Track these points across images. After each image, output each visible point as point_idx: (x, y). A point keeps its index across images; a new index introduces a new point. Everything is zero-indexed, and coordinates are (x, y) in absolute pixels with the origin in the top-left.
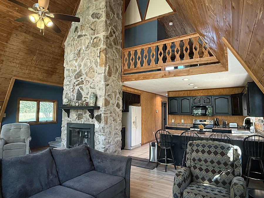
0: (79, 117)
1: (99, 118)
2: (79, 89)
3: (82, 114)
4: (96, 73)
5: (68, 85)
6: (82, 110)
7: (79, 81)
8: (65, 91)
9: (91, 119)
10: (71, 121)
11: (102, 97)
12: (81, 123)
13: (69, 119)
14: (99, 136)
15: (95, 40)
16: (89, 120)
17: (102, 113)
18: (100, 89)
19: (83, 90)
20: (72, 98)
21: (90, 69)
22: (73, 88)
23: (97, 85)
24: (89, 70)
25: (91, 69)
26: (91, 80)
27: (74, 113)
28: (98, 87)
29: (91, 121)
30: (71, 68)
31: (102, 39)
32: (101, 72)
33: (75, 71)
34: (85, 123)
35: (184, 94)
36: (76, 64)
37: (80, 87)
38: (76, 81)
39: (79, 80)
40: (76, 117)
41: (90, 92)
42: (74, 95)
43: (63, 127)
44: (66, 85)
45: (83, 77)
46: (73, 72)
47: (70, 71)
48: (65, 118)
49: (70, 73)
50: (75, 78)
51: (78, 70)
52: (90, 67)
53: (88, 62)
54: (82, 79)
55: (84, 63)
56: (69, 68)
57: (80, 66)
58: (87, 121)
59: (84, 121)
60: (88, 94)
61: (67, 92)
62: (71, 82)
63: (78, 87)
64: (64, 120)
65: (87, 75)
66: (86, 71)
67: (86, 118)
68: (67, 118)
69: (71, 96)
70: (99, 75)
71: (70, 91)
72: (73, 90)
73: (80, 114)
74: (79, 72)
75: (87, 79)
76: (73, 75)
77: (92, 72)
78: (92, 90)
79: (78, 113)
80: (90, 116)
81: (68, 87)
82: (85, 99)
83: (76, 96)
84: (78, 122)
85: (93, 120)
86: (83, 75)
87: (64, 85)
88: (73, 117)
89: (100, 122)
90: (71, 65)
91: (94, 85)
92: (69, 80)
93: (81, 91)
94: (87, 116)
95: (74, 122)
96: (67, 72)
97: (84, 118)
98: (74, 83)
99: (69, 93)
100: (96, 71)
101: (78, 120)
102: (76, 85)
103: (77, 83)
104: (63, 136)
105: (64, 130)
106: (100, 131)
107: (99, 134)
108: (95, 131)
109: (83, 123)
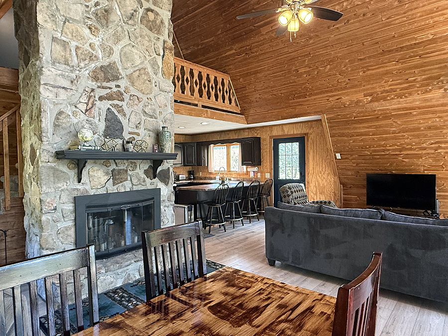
0: (116, 176)
2: (113, 109)
3: (126, 171)
4: (156, 86)
5: (63, 88)
6: (125, 161)
7: (108, 91)
8: (51, 106)
9: (148, 180)
10: (87, 191)
12: (123, 191)
13: (79, 186)
14: (166, 208)
15: (151, 16)
17: (170, 166)
19: (124, 115)
21: (142, 72)
22: (87, 104)
23: (161, 113)
24: (137, 73)
25: (144, 74)
26: (145, 98)
27: (96, 168)
28: (162, 116)
30: (74, 43)
31: (166, 23)
32: (168, 89)
33: (92, 57)
34: (135, 188)
36: (96, 41)
37: (114, 106)
38: (99, 87)
39: (110, 88)
40: (106, 178)
41: (142, 123)
42: (95, 123)
43: (50, 211)
44: (54, 87)
45: (123, 83)
46: (83, 57)
47: (71, 51)
48: (60, 185)
49: (70, 54)
50: (96, 77)
51: (103, 60)
52: (140, 66)
53: (136, 54)
54: (118, 86)
55: (122, 51)
56: (65, 39)
57: (111, 53)
58: (140, 184)
59: (131, 185)
60: (140, 127)
61: (62, 107)
62: (76, 82)
63: (106, 104)
64: (53, 190)
65: (133, 84)
66: (129, 72)
67: (137, 177)
68: (67, 183)
69: (81, 123)
70: (163, 93)
71: (78, 110)
72: (90, 109)
73: (121, 169)
74: (108, 66)
75: (133, 91)
76: (82, 65)
77: (146, 80)
78: (149, 119)
79: (111, 168)
80: (146, 172)
81: (63, 95)
82: (131, 136)
83: (102, 126)
84: (112, 189)
85: (154, 180)
86: (122, 78)
87: (45, 84)
88: (96, 180)
89: (168, 183)
90: (74, 35)
91: (154, 110)
92: (67, 74)
93: (120, 117)
94: (140, 173)
95: (99, 190)
96: (58, 48)
97: (132, 179)
98: (93, 90)
99: (70, 114)
100: (156, 82)
101: (114, 184)
102: (101, 98)
103: (104, 92)
104: (50, 239)
105: (56, 221)
106: (168, 198)
107: (165, 206)
108: (161, 202)
109: (128, 189)
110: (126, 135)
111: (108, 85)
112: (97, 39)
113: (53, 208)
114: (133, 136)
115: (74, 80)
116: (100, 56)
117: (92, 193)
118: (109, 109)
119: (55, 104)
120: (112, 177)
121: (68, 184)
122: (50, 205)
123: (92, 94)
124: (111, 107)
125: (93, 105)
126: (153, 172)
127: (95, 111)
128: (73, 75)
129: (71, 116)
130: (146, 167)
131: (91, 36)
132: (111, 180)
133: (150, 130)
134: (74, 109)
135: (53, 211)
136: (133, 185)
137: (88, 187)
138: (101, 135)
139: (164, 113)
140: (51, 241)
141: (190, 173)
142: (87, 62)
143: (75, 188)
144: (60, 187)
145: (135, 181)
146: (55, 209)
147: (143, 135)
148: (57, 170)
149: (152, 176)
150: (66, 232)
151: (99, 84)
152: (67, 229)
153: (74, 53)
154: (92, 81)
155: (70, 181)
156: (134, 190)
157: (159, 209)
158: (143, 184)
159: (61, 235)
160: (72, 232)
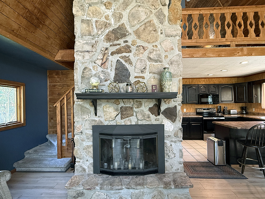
0: (124, 113)
1: (171, 114)
2: (122, 60)
3: (132, 108)
4: (162, 33)
5: (87, 51)
6: (131, 100)
7: (118, 47)
8: (80, 65)
9: (153, 117)
10: (101, 122)
11: (178, 76)
12: (129, 124)
13: (96, 118)
14: (173, 143)
16: (149, 117)
17: (177, 105)
18: (171, 64)
19: (131, 63)
20: (103, 78)
21: (148, 25)
22: (102, 59)
23: (166, 56)
24: (143, 27)
25: (150, 26)
26: (150, 46)
27: (108, 106)
28: (168, 60)
29: (153, 120)
30: (94, 20)
32: (174, 33)
33: (106, 25)
34: (140, 123)
36: (109, 13)
37: (122, 57)
38: (111, 46)
39: (119, 44)
40: (116, 113)
41: (148, 68)
42: (108, 72)
43: (78, 134)
44: (81, 52)
45: (130, 39)
46: (100, 27)
47: (92, 25)
48: (84, 117)
49: (92, 27)
50: (108, 39)
51: (114, 25)
52: (146, 21)
53: (142, 11)
54: (126, 42)
55: (129, 13)
56: (88, 18)
57: (120, 17)
58: (145, 119)
59: (136, 120)
60: (145, 71)
61: (86, 65)
62: (95, 45)
63: (117, 57)
64: (81, 120)
65: (139, 37)
66: (135, 28)
67: (141, 114)
68: (89, 115)
69: (98, 73)
70: (169, 38)
71: (96, 65)
72: (104, 63)
73: (127, 107)
74: (118, 28)
75: (139, 42)
76: (100, 33)
77: (151, 31)
78: (154, 63)
79: (120, 106)
80: (150, 109)
81: (87, 56)
82: (137, 79)
83: (112, 75)
84: (122, 122)
85: (158, 117)
86: (129, 34)
87: (77, 51)
88: (108, 114)
89: (175, 120)
90: (94, 13)
91: (159, 55)
92: (89, 41)
93: (127, 65)
94: (145, 110)
95: (111, 122)
96: (85, 26)
97: (137, 115)
98: (107, 49)
99: (91, 68)
100: (161, 30)
101: (122, 118)
102: (112, 54)
103: (114, 49)
104: (79, 152)
105: (83, 141)
106: (174, 135)
107: (172, 141)
108: (165, 137)
109: (134, 123)
110: (132, 80)
111: (118, 42)
112: (111, 11)
113: (80, 132)
114: (139, 79)
115: (94, 44)
116: (113, 23)
117: (106, 123)
118: (118, 61)
119: (83, 63)
120: (120, 113)
121: (89, 117)
122: (79, 129)
123: (106, 52)
124: (120, 59)
125: (107, 59)
126: (156, 110)
127: (108, 64)
128: (94, 41)
129: (92, 70)
130: (151, 105)
131: (106, 10)
132: (120, 115)
133: (154, 73)
134: (94, 65)
135: (80, 134)
136: (138, 120)
137: (102, 120)
138: (112, 81)
139: (170, 57)
140: (79, 153)
141: (242, 108)
142: (102, 30)
143: (94, 119)
144: (85, 118)
145: (140, 117)
146: (82, 133)
147: (148, 77)
148: (83, 107)
149: (157, 113)
150: (88, 149)
151: (111, 44)
152: (88, 147)
153: (94, 26)
154: (107, 42)
155: (91, 115)
156: (139, 124)
157: (163, 143)
158: (147, 120)
159: (85, 151)
160: (91, 150)
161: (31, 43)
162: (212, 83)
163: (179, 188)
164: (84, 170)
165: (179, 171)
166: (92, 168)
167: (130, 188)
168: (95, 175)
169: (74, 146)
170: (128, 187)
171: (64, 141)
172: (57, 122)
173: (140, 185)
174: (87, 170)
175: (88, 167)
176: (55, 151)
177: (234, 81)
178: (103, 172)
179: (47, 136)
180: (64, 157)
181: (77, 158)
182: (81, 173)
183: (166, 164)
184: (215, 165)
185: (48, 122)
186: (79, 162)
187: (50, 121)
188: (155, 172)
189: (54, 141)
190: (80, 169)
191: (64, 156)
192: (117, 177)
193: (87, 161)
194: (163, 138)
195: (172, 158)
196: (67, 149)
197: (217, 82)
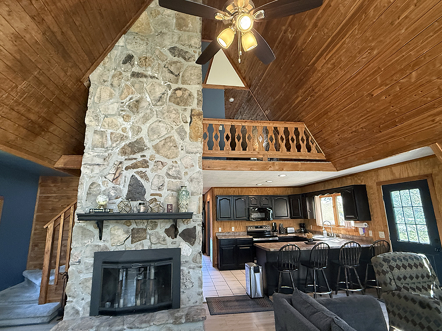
0: (136, 236)
1: (189, 236)
2: (137, 176)
3: (145, 230)
4: (182, 150)
5: (98, 165)
6: (144, 221)
7: (134, 161)
8: (88, 179)
9: (169, 240)
10: (106, 248)
11: (198, 194)
12: (140, 249)
13: (101, 243)
14: (191, 270)
15: (179, 93)
16: (164, 240)
17: (196, 225)
18: (191, 181)
19: (147, 179)
20: (113, 195)
21: (168, 140)
22: (115, 174)
23: (186, 173)
24: (163, 142)
25: (170, 141)
26: (169, 162)
27: (117, 227)
28: (188, 177)
29: (170, 243)
30: (109, 131)
31: (195, 95)
32: (195, 150)
33: (122, 138)
34: (154, 247)
35: (234, 192)
36: (128, 125)
37: (138, 173)
38: (126, 160)
39: (135, 159)
40: (126, 236)
41: (166, 184)
42: (120, 189)
43: (75, 263)
44: (90, 165)
45: (148, 154)
46: (116, 139)
47: (106, 136)
49: (106, 139)
50: (124, 152)
51: (131, 138)
52: (166, 136)
53: (163, 127)
54: (144, 156)
55: (149, 127)
56: (102, 129)
57: (139, 130)
58: (159, 243)
59: (150, 244)
60: (162, 188)
61: (94, 180)
62: (107, 158)
63: (132, 172)
64: (80, 245)
65: (158, 152)
66: (154, 143)
67: (156, 236)
69: (108, 190)
70: (190, 155)
71: (107, 180)
72: (117, 178)
73: (140, 228)
74: (135, 142)
75: (158, 157)
76: (114, 145)
77: (171, 147)
78: (173, 180)
79: (131, 227)
80: (167, 231)
81: (97, 170)
82: (153, 197)
83: (125, 191)
84: (133, 247)
85: (175, 240)
86: (147, 149)
87: (84, 164)
88: (116, 238)
89: (194, 243)
90: (110, 125)
91: (179, 171)
92: (101, 154)
93: (142, 181)
94: (160, 232)
95: (118, 247)
96: (97, 137)
97: (151, 237)
98: (121, 163)
99: (101, 184)
100: (182, 146)
101: (132, 242)
102: (127, 168)
103: (129, 163)
104: (72, 288)
105: (80, 272)
106: (193, 260)
107: (190, 268)
108: (182, 263)
109: (146, 248)
110: (148, 197)
111: (134, 156)
112: (129, 123)
113: (77, 261)
114: (155, 197)
115: (107, 157)
116: (130, 136)
117: (112, 249)
118: (132, 176)
119: (91, 177)
120: (131, 236)
121: (92, 241)
122: (76, 258)
123: (120, 166)
124: (135, 174)
125: (120, 174)
126: (173, 232)
127: (121, 180)
128: (106, 154)
129: (101, 185)
130: (168, 226)
131: (124, 123)
132: (130, 238)
133: (173, 191)
134: (105, 179)
135: (78, 264)
136: (152, 243)
137: (108, 244)
138: (124, 198)
139: (190, 174)
140: (74, 290)
142: (118, 142)
143: (97, 244)
144: (85, 244)
145: (154, 240)
146: (79, 262)
147: (166, 195)
148: (85, 229)
149: (173, 235)
150: (85, 284)
151: (127, 157)
152: (86, 280)
153: (109, 138)
154: (122, 156)
155: (94, 238)
156: (152, 248)
157: (179, 271)
158: (162, 243)
159: (81, 285)
160: (90, 284)
161: (27, 152)
162: (265, 193)
163: (190, 322)
164: (77, 312)
165: (197, 304)
166: (89, 309)
167: (133, 327)
168: (91, 317)
169: (67, 281)
170: (131, 326)
171: (52, 278)
172: (46, 250)
173: (145, 322)
174: (81, 313)
175: (84, 308)
176: (36, 294)
177: (289, 192)
178: (102, 313)
179: (25, 273)
180: (50, 302)
181: (69, 296)
182: (72, 318)
183: (183, 296)
184: (251, 298)
185: (30, 251)
186: (72, 301)
187: (33, 250)
188: (168, 307)
189: (36, 279)
190: (72, 312)
191: (49, 300)
192: (119, 317)
193: (83, 299)
194: (179, 264)
195: (189, 289)
196: (56, 290)
197: (270, 192)
